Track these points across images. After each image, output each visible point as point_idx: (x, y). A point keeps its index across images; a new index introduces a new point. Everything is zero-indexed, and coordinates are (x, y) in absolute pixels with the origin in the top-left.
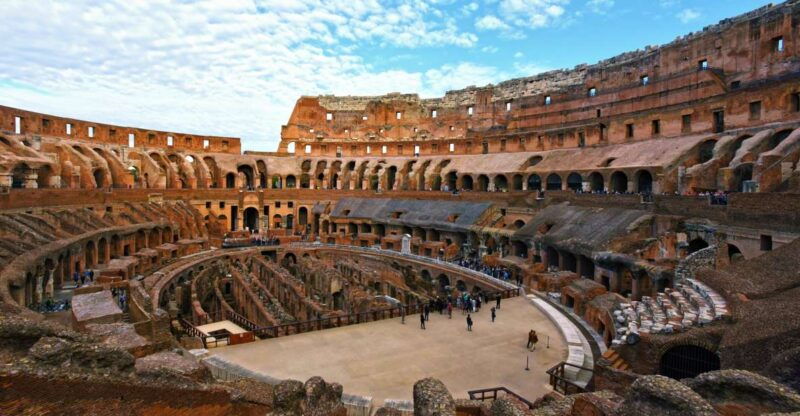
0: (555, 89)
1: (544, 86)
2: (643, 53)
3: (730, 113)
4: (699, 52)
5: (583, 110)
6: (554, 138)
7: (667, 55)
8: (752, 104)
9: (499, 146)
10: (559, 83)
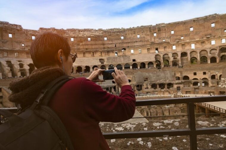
0: (92, 35)
1: (87, 34)
2: (121, 29)
3: (159, 49)
4: (137, 32)
5: (110, 44)
6: (106, 53)
7: (129, 31)
8: (164, 47)
9: (82, 55)
10: (93, 34)
